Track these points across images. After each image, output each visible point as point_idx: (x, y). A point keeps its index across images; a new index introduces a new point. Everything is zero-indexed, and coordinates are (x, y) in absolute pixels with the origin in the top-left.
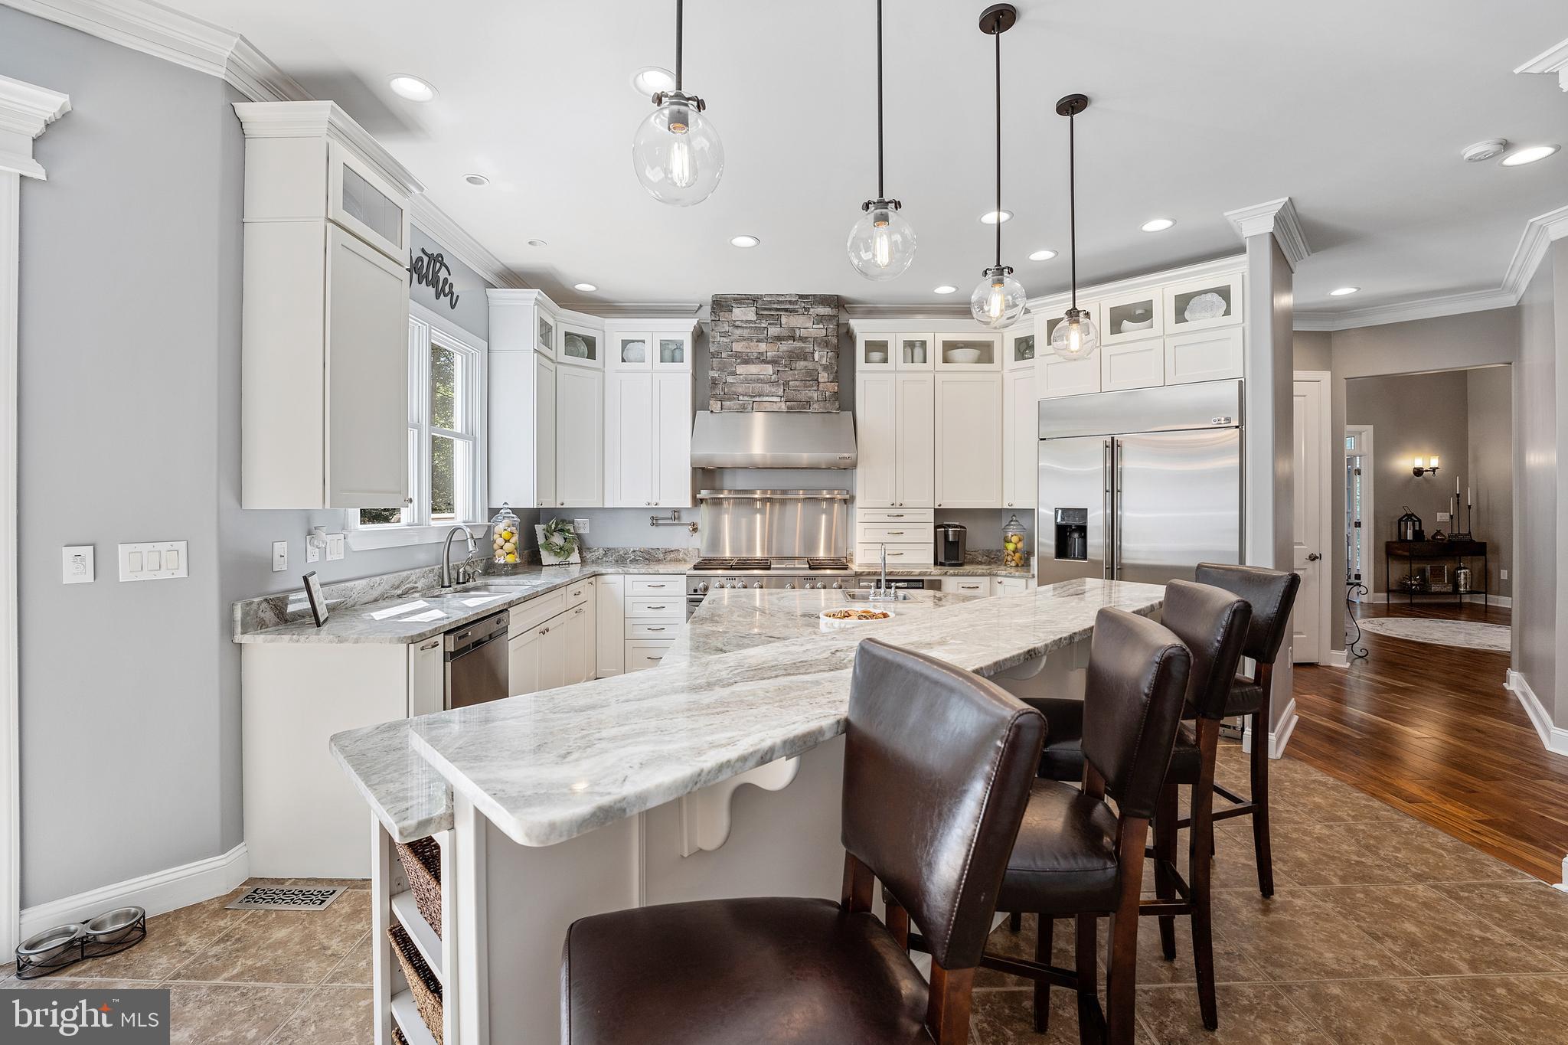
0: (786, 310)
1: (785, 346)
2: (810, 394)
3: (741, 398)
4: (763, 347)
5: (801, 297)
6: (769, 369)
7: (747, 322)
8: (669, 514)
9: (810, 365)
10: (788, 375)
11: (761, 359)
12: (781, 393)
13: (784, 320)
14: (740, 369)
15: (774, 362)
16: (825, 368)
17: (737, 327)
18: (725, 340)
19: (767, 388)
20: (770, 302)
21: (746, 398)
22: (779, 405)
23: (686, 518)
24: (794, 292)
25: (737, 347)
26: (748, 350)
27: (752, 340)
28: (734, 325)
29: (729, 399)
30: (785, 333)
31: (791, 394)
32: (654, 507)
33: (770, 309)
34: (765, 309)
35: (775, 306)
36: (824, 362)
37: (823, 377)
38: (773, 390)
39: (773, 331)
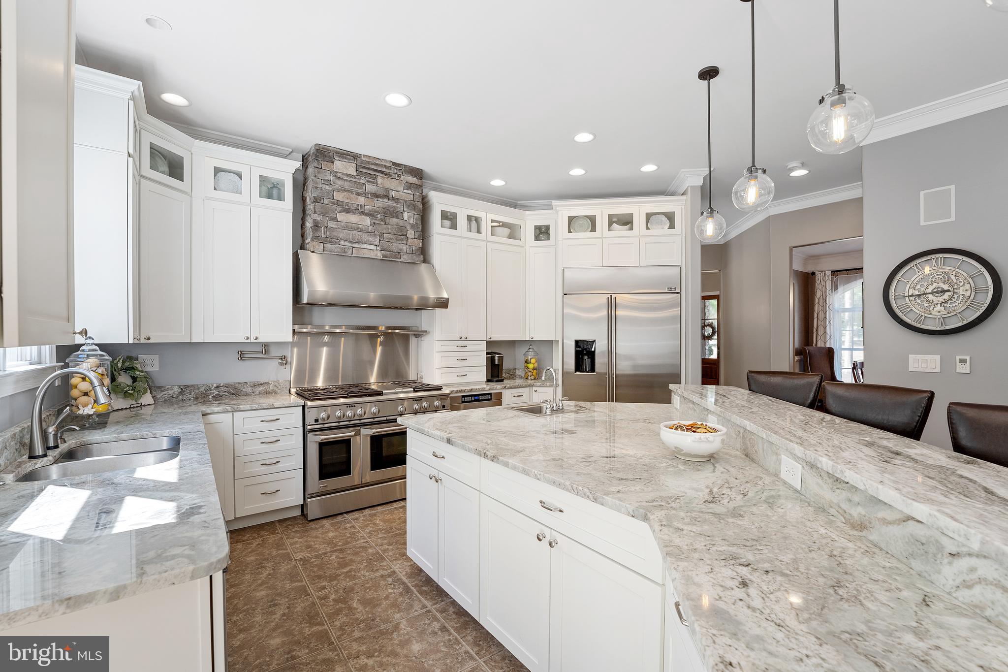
0: (382, 172)
1: (381, 203)
2: (401, 246)
3: (342, 242)
4: (362, 200)
5: (394, 164)
6: (367, 221)
7: (347, 175)
8: (260, 348)
9: (401, 223)
10: (383, 228)
11: (359, 211)
12: (377, 243)
13: (380, 181)
14: (341, 217)
15: (371, 215)
16: (412, 226)
17: (339, 178)
18: (327, 187)
19: (365, 237)
20: (368, 163)
21: (347, 244)
22: (376, 252)
23: (275, 352)
24: (389, 159)
25: (338, 196)
26: (349, 201)
27: (352, 193)
28: (335, 176)
29: (331, 242)
30: (381, 192)
31: (386, 245)
32: (253, 340)
33: (369, 169)
34: (364, 168)
35: (373, 167)
36: (411, 222)
37: (411, 234)
38: (371, 239)
39: (370, 188)
